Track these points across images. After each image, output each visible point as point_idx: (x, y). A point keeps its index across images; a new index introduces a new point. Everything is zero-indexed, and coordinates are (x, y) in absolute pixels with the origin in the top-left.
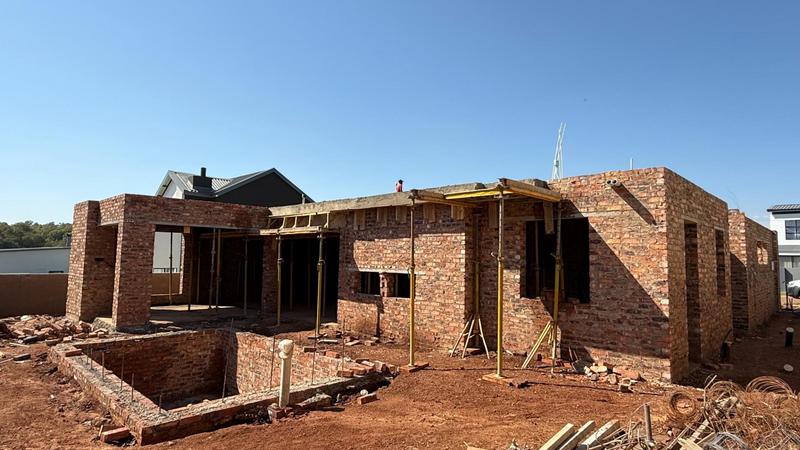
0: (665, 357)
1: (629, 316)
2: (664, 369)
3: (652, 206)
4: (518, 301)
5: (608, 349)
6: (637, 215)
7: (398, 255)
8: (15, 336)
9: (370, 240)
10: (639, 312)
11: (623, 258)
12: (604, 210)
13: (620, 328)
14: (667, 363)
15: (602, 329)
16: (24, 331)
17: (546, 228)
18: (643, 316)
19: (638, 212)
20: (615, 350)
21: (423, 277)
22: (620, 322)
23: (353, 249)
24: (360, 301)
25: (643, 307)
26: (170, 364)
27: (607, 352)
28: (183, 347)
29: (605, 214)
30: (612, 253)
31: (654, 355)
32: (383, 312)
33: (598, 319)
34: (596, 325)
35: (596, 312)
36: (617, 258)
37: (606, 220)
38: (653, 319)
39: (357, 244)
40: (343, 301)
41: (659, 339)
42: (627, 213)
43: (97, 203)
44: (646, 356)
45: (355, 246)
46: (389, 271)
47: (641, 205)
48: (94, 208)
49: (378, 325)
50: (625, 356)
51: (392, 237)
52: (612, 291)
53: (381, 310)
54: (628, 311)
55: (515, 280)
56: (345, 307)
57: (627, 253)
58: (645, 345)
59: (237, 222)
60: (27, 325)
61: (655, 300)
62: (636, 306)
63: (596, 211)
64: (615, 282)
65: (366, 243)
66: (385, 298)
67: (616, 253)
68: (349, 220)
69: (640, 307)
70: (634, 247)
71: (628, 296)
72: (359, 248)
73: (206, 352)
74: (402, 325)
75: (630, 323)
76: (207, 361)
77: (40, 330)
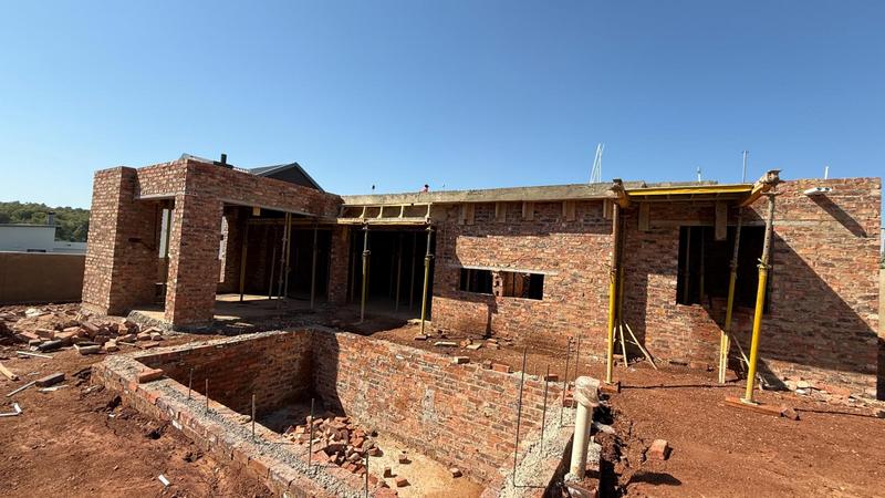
0: (870, 373)
1: (823, 329)
2: (868, 384)
3: (862, 218)
4: (673, 307)
5: (794, 361)
6: (840, 226)
7: (519, 254)
8: (25, 340)
9: (481, 236)
10: (838, 326)
11: (819, 271)
12: (797, 219)
13: (810, 341)
14: (873, 379)
15: (787, 341)
16: (38, 333)
17: (717, 234)
18: (843, 330)
19: (842, 222)
20: (802, 363)
21: (554, 278)
22: (810, 335)
23: (455, 244)
24: (463, 299)
25: (845, 321)
26: (257, 372)
27: (792, 365)
28: (273, 352)
29: (798, 223)
30: (805, 264)
31: (855, 371)
32: (497, 312)
33: (782, 331)
34: (779, 336)
35: (780, 323)
36: (810, 269)
37: (799, 229)
38: (857, 334)
39: (461, 239)
40: (439, 298)
41: (864, 355)
42: (829, 223)
43: (133, 171)
44: (845, 371)
45: (458, 241)
46: (506, 270)
47: (847, 216)
48: (130, 178)
49: (489, 325)
50: (817, 370)
51: (512, 234)
52: (803, 303)
53: (493, 309)
54: (823, 325)
55: (671, 287)
56: (441, 304)
57: (825, 264)
58: (843, 360)
59: (310, 208)
60: (39, 323)
61: (861, 314)
62: (834, 319)
63: (785, 219)
64: (807, 294)
65: (475, 239)
66: (499, 298)
67: (810, 263)
68: (450, 213)
69: (839, 320)
70: (835, 260)
71: (824, 309)
72: (464, 244)
73: (295, 356)
74: (522, 327)
75: (824, 337)
76: (296, 365)
77: (61, 330)
